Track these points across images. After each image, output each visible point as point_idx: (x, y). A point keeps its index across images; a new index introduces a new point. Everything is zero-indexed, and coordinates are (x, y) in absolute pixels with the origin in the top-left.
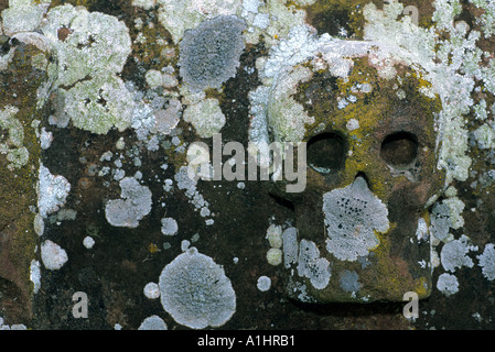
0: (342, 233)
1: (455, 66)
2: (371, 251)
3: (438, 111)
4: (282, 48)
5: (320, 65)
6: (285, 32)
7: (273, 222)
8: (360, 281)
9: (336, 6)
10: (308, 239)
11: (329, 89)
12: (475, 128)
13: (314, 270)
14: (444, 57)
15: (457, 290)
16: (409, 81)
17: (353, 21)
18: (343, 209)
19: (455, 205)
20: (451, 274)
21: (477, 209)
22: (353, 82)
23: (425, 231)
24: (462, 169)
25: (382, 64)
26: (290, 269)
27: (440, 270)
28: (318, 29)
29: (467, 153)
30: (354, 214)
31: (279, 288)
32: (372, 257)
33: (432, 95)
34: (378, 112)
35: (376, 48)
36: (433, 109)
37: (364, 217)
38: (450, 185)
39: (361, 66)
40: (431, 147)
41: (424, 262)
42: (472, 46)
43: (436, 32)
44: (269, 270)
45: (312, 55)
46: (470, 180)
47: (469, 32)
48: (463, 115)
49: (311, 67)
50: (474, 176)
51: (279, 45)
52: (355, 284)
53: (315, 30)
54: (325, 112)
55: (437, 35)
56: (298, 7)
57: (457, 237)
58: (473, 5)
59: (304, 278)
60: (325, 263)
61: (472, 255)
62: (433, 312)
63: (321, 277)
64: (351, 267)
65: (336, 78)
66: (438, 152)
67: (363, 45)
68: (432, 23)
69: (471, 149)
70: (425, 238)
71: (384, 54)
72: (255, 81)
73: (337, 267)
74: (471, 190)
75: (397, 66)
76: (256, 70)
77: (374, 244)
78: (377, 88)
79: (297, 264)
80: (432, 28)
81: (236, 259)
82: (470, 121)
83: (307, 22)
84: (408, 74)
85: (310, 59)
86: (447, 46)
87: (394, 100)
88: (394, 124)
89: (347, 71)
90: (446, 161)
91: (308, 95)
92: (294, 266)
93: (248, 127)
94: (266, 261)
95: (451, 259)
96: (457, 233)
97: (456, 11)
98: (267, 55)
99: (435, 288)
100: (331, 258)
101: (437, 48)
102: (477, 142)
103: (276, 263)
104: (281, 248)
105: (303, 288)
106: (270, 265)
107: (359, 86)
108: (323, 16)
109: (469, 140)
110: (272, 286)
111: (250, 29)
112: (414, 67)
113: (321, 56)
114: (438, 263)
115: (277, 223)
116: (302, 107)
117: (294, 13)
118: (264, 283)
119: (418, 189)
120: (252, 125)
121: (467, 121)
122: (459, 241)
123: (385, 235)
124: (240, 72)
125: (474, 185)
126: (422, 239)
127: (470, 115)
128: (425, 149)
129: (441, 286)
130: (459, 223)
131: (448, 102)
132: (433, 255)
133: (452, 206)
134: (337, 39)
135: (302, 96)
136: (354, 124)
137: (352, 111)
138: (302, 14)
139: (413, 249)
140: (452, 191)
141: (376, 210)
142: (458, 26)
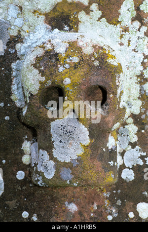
0: (62, 146)
1: (132, 47)
2: (79, 156)
3: (119, 73)
4: (31, 38)
5: (49, 47)
6: (32, 28)
7: (26, 139)
8: (72, 174)
9: (62, 13)
10: (43, 149)
11: (54, 60)
12: (144, 83)
13: (46, 168)
14: (125, 41)
15: (133, 178)
16: (102, 55)
17: (72, 21)
18: (62, 131)
19: (133, 129)
20: (130, 169)
21: (145, 131)
22: (68, 56)
23: (114, 144)
24: (136, 107)
25: (85, 45)
26: (34, 167)
27: (123, 166)
28: (52, 26)
29: (139, 98)
30: (68, 134)
31: (29, 178)
32: (79, 160)
33: (115, 64)
34: (82, 74)
35: (82, 36)
36: (116, 72)
37: (75, 136)
38: (129, 117)
39: (73, 47)
40: (115, 94)
41: (112, 162)
42: (142, 35)
43: (121, 27)
44: (24, 167)
45: (45, 41)
46: (141, 114)
47: (140, 27)
48: (137, 76)
49: (44, 48)
50: (143, 112)
51: (29, 36)
52: (69, 176)
53: (50, 27)
54: (51, 74)
55: (122, 29)
56: (40, 14)
57: (133, 148)
58: (143, 11)
59: (41, 172)
60: (52, 163)
61: (142, 157)
62: (119, 191)
63: (50, 171)
64: (67, 166)
65: (58, 54)
66: (120, 97)
67: (75, 35)
68: (119, 22)
69: (142, 96)
70: (113, 148)
71: (87, 39)
72: (16, 57)
73: (59, 166)
74: (141, 119)
75: (94, 47)
76: (16, 51)
77: (81, 152)
78: (82, 60)
79: (37, 164)
80: (118, 25)
81: (4, 161)
82: (141, 79)
83: (46, 22)
84: (101, 51)
85: (44, 43)
86: (127, 36)
87: (91, 67)
88: (92, 81)
89: (65, 50)
90: (127, 103)
91: (41, 64)
92: (36, 165)
93: (11, 84)
94: (22, 162)
95: (130, 160)
96: (133, 145)
97: (132, 15)
98: (22, 42)
99: (120, 177)
100: (55, 160)
101: (121, 37)
102: (145, 91)
103: (28, 163)
104: (30, 155)
105: (40, 178)
106: (24, 164)
107: (71, 58)
108: (55, 19)
109: (140, 90)
110: (25, 177)
111: (12, 27)
112: (105, 47)
113: (50, 41)
114: (122, 163)
115: (28, 140)
116: (37, 71)
117: (38, 17)
118: (20, 175)
119: (107, 119)
120: (13, 83)
121: (139, 79)
122: (135, 150)
123: (87, 146)
124: (6, 52)
125: (143, 117)
126: (112, 149)
127: (141, 76)
128: (111, 96)
129: (124, 176)
130: (135, 139)
131: (128, 69)
132: (119, 158)
133: (130, 129)
134: (63, 32)
135: (38, 65)
136: (67, 81)
137: (66, 73)
138: (42, 18)
139: (105, 155)
140: (131, 120)
141: (81, 132)
142: (133, 24)
